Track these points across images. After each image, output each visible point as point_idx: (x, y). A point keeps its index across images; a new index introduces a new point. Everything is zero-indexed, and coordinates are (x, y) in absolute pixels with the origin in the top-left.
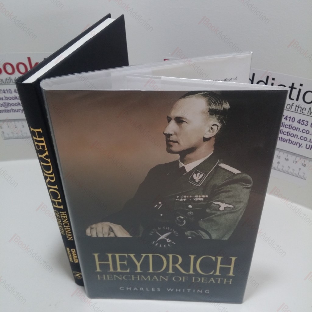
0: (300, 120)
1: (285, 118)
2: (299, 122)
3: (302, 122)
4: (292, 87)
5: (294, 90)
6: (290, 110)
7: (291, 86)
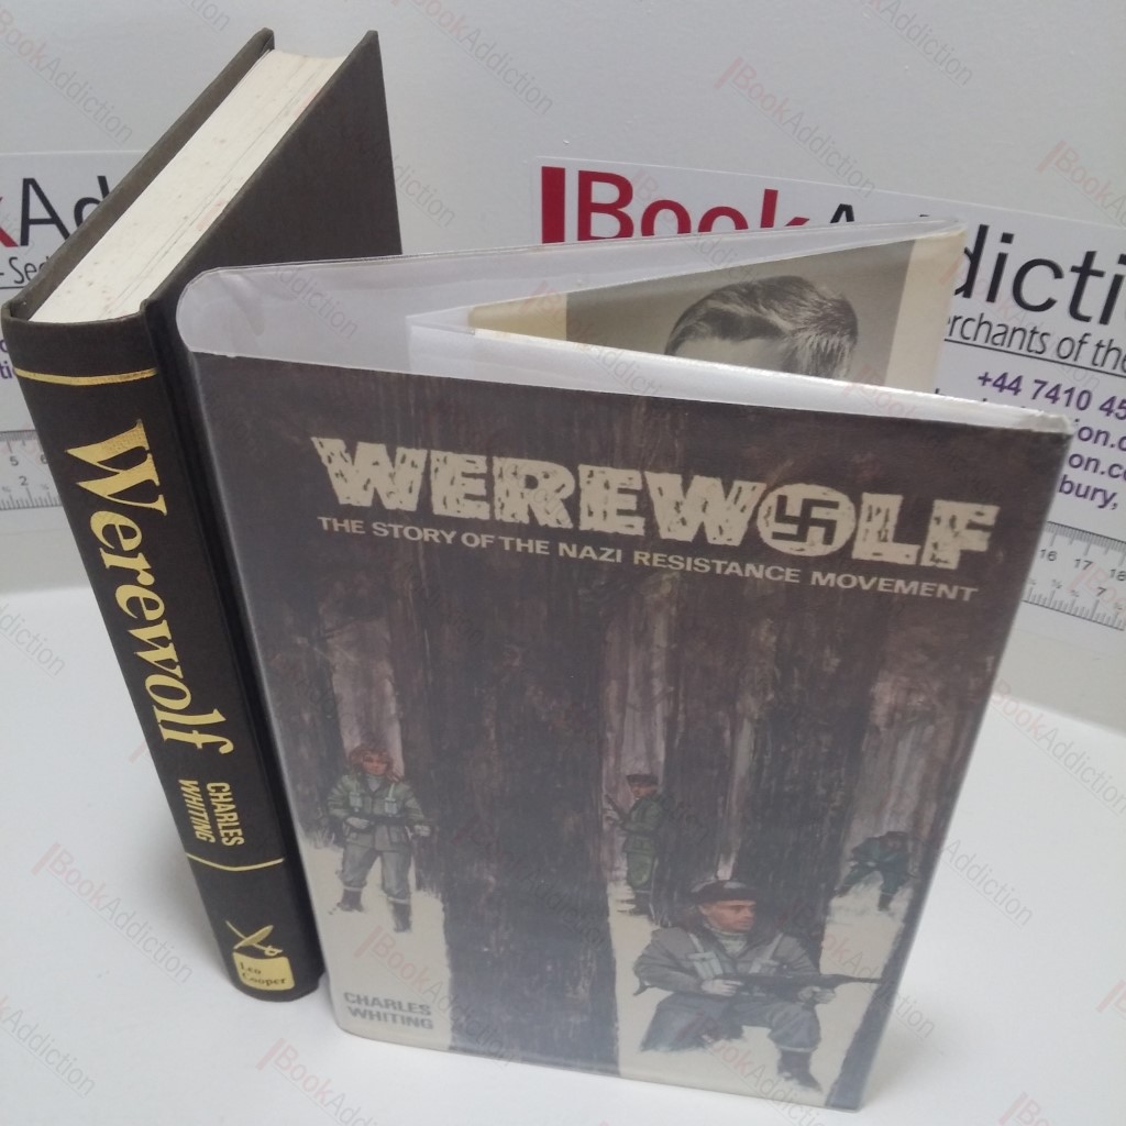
0: (1112, 400)
1: (1047, 396)
2: (1107, 408)
3: (1120, 407)
4: (1085, 271)
5: (1091, 280)
6: (1070, 360)
7: (1079, 263)
